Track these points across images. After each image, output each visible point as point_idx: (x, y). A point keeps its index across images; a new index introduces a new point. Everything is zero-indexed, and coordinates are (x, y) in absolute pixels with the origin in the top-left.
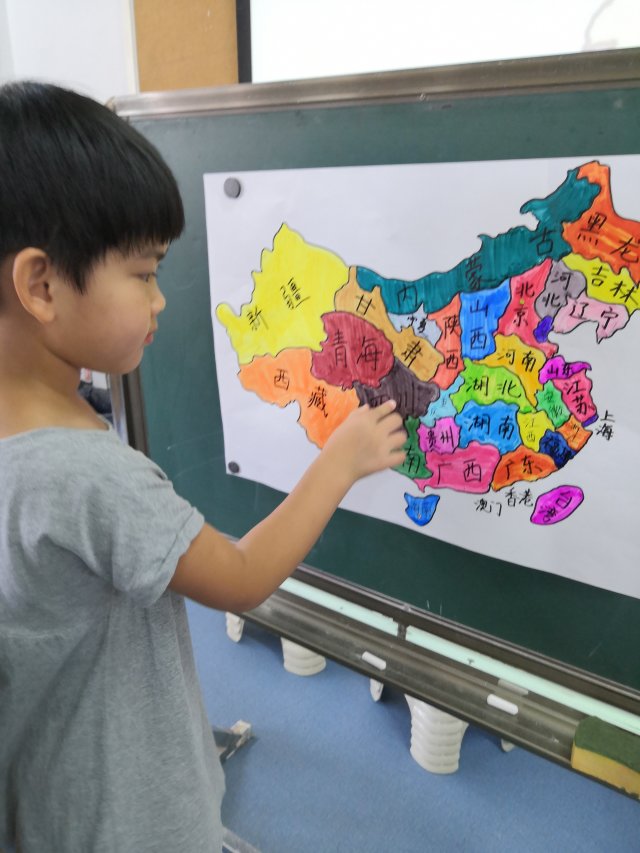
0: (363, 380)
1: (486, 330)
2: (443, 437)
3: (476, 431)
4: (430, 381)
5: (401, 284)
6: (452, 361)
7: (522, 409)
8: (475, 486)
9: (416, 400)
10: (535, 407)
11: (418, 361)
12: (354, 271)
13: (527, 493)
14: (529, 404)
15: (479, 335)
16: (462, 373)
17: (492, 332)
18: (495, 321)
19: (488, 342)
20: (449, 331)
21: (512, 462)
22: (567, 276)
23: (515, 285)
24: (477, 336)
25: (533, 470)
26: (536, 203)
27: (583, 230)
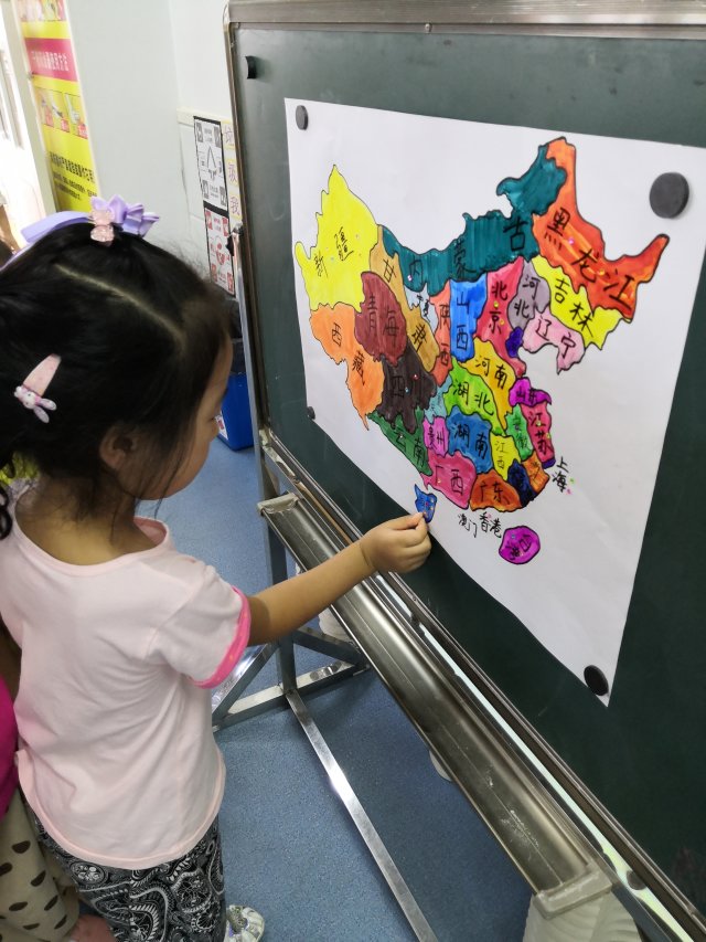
0: (386, 354)
1: (467, 330)
2: (438, 438)
3: (459, 440)
4: (431, 373)
5: (412, 254)
6: (444, 356)
7: (494, 429)
9: (422, 391)
10: (505, 431)
11: (424, 347)
12: (381, 230)
13: (497, 522)
14: (500, 426)
16: (451, 373)
17: (472, 333)
18: (474, 320)
19: (469, 344)
21: (484, 486)
22: (535, 282)
23: (491, 283)
24: (461, 334)
25: (502, 498)
26: (510, 184)
27: (549, 227)
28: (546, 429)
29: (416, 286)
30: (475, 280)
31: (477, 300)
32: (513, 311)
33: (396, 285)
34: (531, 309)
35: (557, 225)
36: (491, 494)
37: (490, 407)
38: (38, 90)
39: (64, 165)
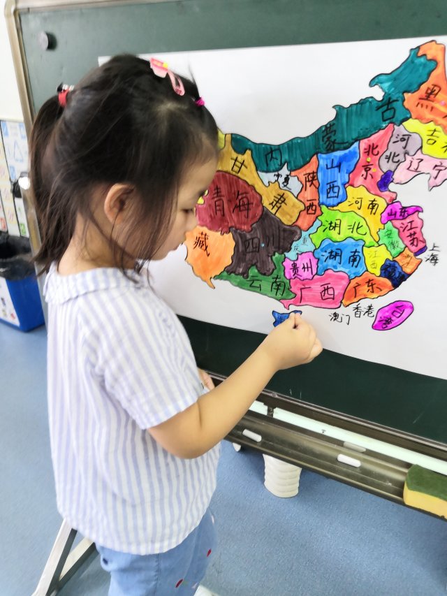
0: (238, 226)
1: (339, 183)
2: (304, 268)
3: (330, 262)
4: (294, 225)
5: (268, 147)
6: (311, 208)
7: (367, 244)
8: (329, 303)
9: (282, 240)
10: (377, 242)
11: (283, 209)
12: (229, 138)
13: (370, 308)
14: (373, 240)
15: (333, 187)
16: (319, 218)
17: (344, 185)
18: (347, 176)
19: (341, 193)
20: (308, 184)
21: (359, 285)
22: (406, 137)
23: (363, 146)
25: (375, 289)
26: (383, 77)
27: (420, 99)
28: (417, 230)
29: (272, 168)
30: (346, 148)
31: (349, 160)
34: (401, 156)
35: (430, 95)
36: (364, 289)
37: (363, 230)
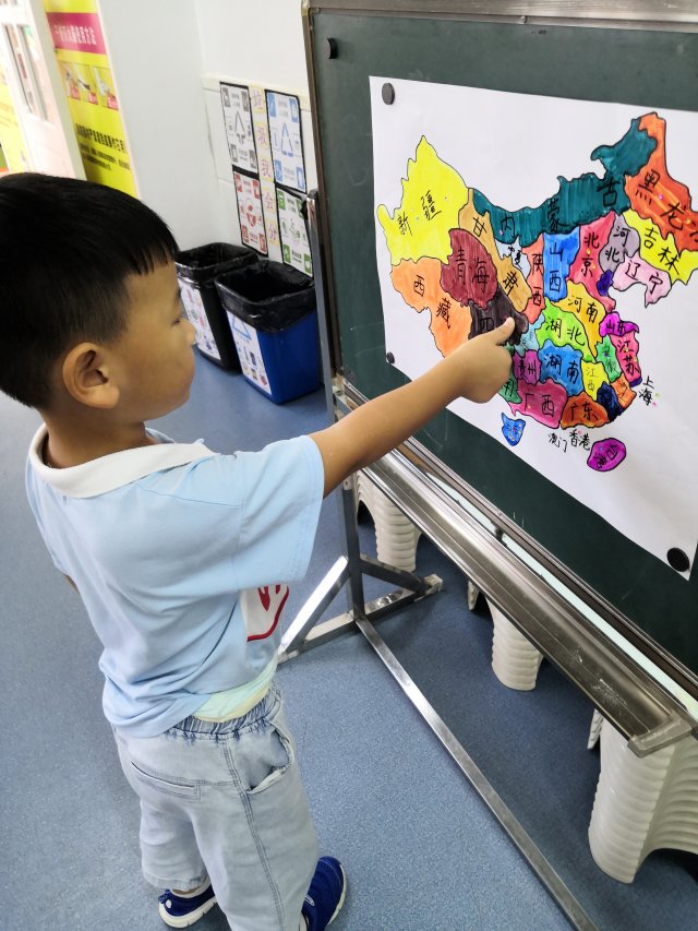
0: (475, 299)
1: (560, 274)
2: (529, 368)
4: (523, 313)
5: (503, 213)
6: (537, 298)
7: (585, 357)
8: (549, 420)
10: (595, 358)
11: (515, 291)
12: (471, 192)
13: (586, 437)
14: (590, 354)
16: (543, 311)
17: (565, 278)
18: (567, 266)
19: (562, 286)
20: (535, 268)
21: (575, 406)
22: (626, 232)
23: (583, 234)
24: (554, 278)
25: (591, 416)
26: (605, 150)
27: (640, 186)
28: (633, 354)
29: (507, 239)
30: (568, 232)
31: (570, 249)
32: (603, 257)
33: (487, 239)
34: (621, 254)
35: (649, 183)
36: (581, 413)
37: (582, 339)
38: (62, 64)
39: (93, 137)
